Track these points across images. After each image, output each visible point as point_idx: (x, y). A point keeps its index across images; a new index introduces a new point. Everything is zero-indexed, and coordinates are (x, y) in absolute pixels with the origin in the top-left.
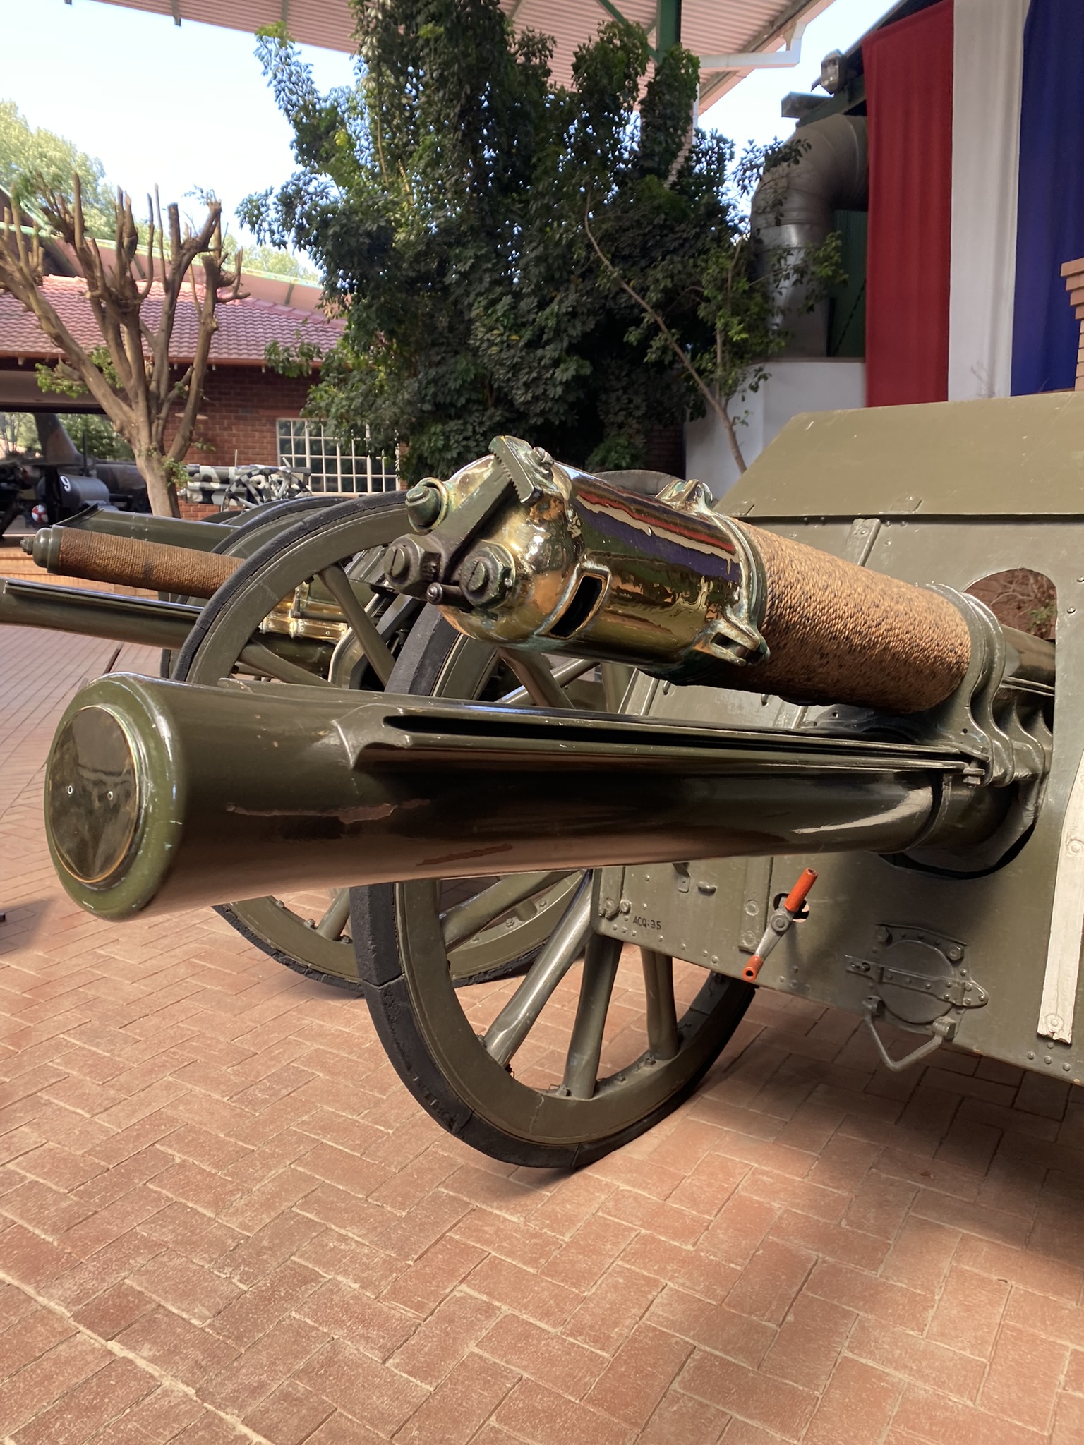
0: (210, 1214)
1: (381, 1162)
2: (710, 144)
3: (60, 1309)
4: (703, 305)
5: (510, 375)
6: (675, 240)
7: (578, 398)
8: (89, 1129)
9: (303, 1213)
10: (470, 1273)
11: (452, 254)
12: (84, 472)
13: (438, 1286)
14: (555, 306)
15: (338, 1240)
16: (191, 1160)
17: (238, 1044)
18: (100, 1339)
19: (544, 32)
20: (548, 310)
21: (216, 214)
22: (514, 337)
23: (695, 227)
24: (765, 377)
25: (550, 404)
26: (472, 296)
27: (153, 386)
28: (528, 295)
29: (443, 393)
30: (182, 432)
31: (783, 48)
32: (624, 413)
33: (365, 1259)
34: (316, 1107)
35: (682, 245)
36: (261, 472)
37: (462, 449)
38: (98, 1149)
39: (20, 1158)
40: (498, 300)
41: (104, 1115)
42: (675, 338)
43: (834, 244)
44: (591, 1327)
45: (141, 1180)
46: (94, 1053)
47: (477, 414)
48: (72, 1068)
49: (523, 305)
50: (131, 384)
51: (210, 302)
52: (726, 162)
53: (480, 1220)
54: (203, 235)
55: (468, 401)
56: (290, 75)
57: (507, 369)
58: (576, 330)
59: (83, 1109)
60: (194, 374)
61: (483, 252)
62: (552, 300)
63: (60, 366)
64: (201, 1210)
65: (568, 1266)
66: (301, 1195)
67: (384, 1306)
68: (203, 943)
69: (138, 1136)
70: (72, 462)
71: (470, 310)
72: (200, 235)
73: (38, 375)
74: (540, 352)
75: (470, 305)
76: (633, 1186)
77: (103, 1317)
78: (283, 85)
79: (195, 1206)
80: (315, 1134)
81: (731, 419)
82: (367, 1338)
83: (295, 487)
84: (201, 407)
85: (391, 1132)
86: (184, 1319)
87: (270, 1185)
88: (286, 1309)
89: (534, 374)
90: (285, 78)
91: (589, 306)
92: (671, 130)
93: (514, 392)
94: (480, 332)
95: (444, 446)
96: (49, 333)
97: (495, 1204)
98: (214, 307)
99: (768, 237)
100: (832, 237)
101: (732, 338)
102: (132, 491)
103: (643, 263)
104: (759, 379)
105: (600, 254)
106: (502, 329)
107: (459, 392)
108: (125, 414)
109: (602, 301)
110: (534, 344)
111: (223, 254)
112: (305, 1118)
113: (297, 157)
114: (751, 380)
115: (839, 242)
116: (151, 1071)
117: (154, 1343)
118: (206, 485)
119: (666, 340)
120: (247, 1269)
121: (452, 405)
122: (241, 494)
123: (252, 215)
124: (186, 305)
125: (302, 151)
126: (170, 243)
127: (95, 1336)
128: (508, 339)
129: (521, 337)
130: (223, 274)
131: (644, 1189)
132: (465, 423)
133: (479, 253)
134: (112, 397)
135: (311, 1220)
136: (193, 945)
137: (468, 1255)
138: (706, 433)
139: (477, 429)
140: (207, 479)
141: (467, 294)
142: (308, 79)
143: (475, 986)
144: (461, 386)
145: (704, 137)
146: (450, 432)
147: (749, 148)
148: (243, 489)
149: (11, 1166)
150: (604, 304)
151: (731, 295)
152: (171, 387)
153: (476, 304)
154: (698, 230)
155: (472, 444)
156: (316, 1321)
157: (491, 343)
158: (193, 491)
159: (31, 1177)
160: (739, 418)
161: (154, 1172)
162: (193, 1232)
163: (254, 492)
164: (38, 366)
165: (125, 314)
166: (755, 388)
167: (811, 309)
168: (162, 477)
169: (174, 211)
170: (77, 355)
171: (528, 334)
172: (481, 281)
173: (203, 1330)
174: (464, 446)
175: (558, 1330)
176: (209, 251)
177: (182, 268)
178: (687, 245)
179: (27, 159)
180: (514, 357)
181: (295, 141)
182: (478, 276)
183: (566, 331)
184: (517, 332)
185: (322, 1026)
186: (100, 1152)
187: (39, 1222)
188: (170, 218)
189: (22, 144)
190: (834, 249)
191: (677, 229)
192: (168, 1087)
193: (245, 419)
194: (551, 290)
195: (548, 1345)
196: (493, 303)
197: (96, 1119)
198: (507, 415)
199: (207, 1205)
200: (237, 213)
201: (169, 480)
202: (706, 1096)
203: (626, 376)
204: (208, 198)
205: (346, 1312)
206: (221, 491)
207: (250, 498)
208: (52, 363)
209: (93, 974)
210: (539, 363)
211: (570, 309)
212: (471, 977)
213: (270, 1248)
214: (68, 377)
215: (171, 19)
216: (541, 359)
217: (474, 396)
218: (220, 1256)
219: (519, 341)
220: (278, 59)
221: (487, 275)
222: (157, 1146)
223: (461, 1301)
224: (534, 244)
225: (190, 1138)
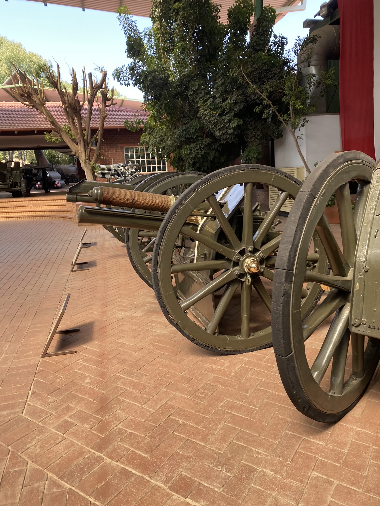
0: (203, 444)
1: (259, 421)
2: (279, 39)
3: (162, 485)
4: (285, 97)
5: (214, 126)
6: (271, 74)
7: (238, 133)
8: (143, 411)
9: (238, 443)
10: (314, 467)
11: (190, 84)
12: (52, 170)
13: (305, 472)
14: (228, 101)
15: (257, 454)
16: (186, 422)
17: (184, 375)
18: (182, 498)
19: (217, 3)
20: (226, 102)
21: (105, 75)
22: (214, 113)
23: (279, 69)
24: (307, 122)
25: (228, 136)
26: (198, 99)
27: (85, 137)
28: (219, 97)
29: (188, 134)
30: (96, 153)
31: (300, 4)
32: (254, 138)
33: (271, 462)
34: (224, 400)
35: (274, 76)
36: (122, 166)
37: (196, 154)
38: (149, 418)
39: (122, 423)
40: (208, 99)
41: (146, 405)
42: (276, 109)
43: (332, 72)
44: (374, 489)
45: (171, 431)
46: (132, 381)
47: (201, 141)
48: (127, 387)
49: (217, 101)
50: (78, 137)
51: (104, 107)
52: (285, 46)
53: (308, 444)
54: (101, 83)
55: (197, 136)
56: (129, 25)
57: (212, 124)
58: (237, 109)
59: (137, 403)
60: (99, 133)
61: (201, 83)
62: (227, 98)
63: (53, 132)
64: (198, 442)
65: (352, 463)
66: (234, 435)
67: (287, 481)
68: (154, 336)
69: (162, 413)
70: (48, 167)
71: (198, 104)
72: (99, 83)
73: (45, 136)
74: (224, 117)
75: (197, 102)
76: (362, 429)
77: (180, 489)
78: (126, 28)
79: (195, 441)
80: (228, 410)
81: (296, 137)
82: (287, 495)
83: (134, 170)
84: (102, 144)
85: (257, 408)
86: (211, 488)
87: (221, 432)
88: (249, 484)
89: (222, 125)
90: (127, 26)
91: (241, 100)
92: (266, 36)
93: (215, 132)
94: (202, 111)
95: (190, 153)
96: (50, 121)
97: (311, 437)
98: (105, 108)
99: (304, 71)
100: (332, 69)
101: (297, 108)
102: (68, 176)
103: (260, 83)
104: (305, 123)
105: (248, 80)
106: (210, 110)
107: (194, 133)
108: (76, 148)
109: (246, 98)
110: (221, 115)
111: (107, 89)
112: (222, 404)
113: (127, 55)
114: (302, 123)
115: (334, 71)
116: (156, 387)
117: (204, 499)
118: (103, 171)
119: (273, 110)
120: (227, 467)
121: (192, 138)
122: (115, 174)
123: (118, 75)
124: (95, 109)
125: (129, 53)
126: (89, 87)
127: (180, 497)
128: (212, 114)
129: (217, 112)
130: (107, 96)
131: (367, 429)
132: (197, 144)
133: (200, 83)
134: (71, 142)
135: (242, 446)
136: (151, 337)
137: (310, 459)
138: (282, 144)
139: (201, 146)
140: (103, 169)
141: (196, 98)
142: (135, 26)
143: (262, 350)
144: (195, 131)
145: (276, 37)
146: (191, 148)
147: (298, 39)
148: (116, 172)
149: (119, 426)
150: (246, 99)
151: (295, 93)
152: (92, 137)
153: (200, 101)
154: (280, 70)
155: (199, 151)
156: (263, 488)
157: (206, 115)
158: (99, 174)
159: (129, 431)
160: (299, 137)
161: (174, 428)
162: (199, 451)
163: (120, 173)
164: (45, 133)
165: (76, 112)
166: (303, 126)
167: (323, 96)
168: (90, 169)
169: (90, 75)
170: (59, 128)
171: (219, 111)
172: (201, 93)
173: (220, 493)
174: (196, 152)
175: (361, 491)
176: (103, 89)
177: (94, 95)
178: (276, 75)
179: (26, 63)
180: (214, 120)
181: (127, 50)
182: (200, 92)
183: (233, 109)
184: (215, 111)
185: (212, 367)
186: (151, 420)
187: (140, 449)
188: (89, 78)
189: (24, 57)
190: (332, 73)
191: (272, 70)
192: (165, 393)
193: (113, 147)
194: (227, 95)
195: (360, 497)
196: (206, 101)
197: (143, 406)
198: (211, 140)
199: (200, 440)
200: (113, 74)
201: (93, 170)
202: (371, 391)
203: (254, 124)
204: (102, 70)
205: (273, 484)
206: (108, 173)
207: (119, 175)
208: (49, 131)
209: (120, 350)
210: (224, 121)
211: (235, 101)
212: (261, 347)
213: (232, 458)
214: (56, 136)
215: (81, 9)
216: (224, 120)
217: (199, 135)
218: (214, 461)
219: (216, 114)
220: (125, 19)
221: (203, 91)
222: (171, 417)
223: (317, 478)
224: (220, 79)
225: (182, 413)
